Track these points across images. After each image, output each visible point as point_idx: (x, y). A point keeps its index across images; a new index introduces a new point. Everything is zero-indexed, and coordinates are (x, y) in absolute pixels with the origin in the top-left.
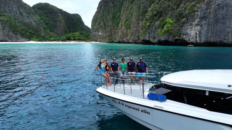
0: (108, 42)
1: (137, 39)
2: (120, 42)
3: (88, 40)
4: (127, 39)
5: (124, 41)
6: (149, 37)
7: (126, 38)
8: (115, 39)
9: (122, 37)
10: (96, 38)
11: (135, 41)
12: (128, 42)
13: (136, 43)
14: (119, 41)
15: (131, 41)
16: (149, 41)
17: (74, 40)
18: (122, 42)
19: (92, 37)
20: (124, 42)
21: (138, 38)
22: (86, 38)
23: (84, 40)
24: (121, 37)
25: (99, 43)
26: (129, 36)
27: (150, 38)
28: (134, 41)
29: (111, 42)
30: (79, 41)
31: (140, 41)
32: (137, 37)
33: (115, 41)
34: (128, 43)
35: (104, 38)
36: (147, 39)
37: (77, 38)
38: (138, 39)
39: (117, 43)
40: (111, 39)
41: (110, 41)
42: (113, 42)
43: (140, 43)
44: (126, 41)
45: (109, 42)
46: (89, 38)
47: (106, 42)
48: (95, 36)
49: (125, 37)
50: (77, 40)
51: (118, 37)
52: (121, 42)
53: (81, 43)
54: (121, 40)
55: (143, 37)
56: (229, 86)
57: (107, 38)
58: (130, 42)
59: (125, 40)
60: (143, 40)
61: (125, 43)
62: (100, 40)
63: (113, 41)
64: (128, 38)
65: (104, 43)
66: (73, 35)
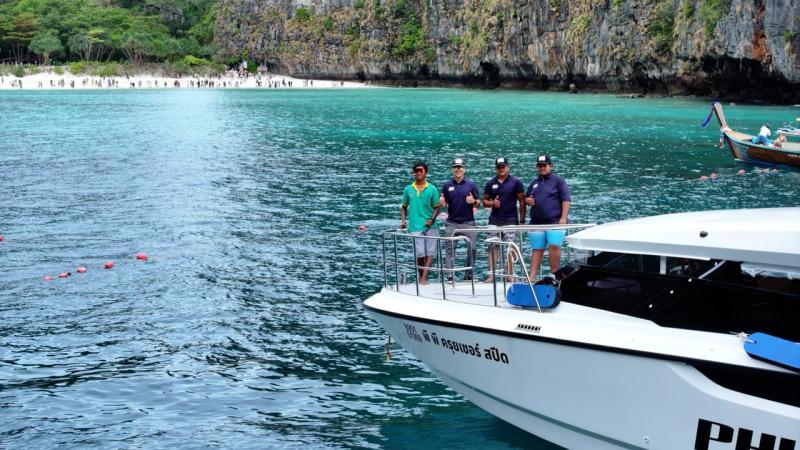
0: (376, 79)
1: (648, 48)
2: (488, 78)
3: (191, 59)
4: (557, 49)
5: (528, 67)
6: (759, 35)
7: (549, 41)
8: (444, 43)
9: (512, 28)
10: (267, 37)
11: (636, 66)
12: (570, 78)
13: (642, 85)
14: (488, 67)
15: (593, 69)
16: (754, 65)
17: (64, 57)
18: (508, 79)
19: (231, 27)
20: (530, 80)
21: (659, 38)
22: (174, 34)
23: (152, 60)
24: (501, 25)
25: (298, 84)
26: (578, 22)
27: (768, 41)
28: (627, 71)
29: (409, 79)
30: (114, 65)
31: (680, 68)
32: (655, 30)
33: (443, 70)
34: (566, 89)
35: (346, 38)
36: (741, 49)
37: (90, 37)
38: (664, 49)
39: (469, 81)
40: (411, 52)
41: (397, 68)
42: (424, 76)
43: (684, 84)
44: (549, 64)
45: (388, 78)
46: (201, 41)
47: (361, 77)
48: (257, 19)
49: (540, 33)
50: (93, 57)
51: (475, 29)
52: (504, 72)
53: (123, 82)
54: (499, 58)
55: (701, 30)
56: (703, 235)
57: (372, 42)
58: (583, 76)
59: (537, 53)
60: (708, 62)
61: (543, 84)
62: (301, 57)
63: (424, 69)
64: (567, 37)
65: (348, 85)
66: (54, 14)
